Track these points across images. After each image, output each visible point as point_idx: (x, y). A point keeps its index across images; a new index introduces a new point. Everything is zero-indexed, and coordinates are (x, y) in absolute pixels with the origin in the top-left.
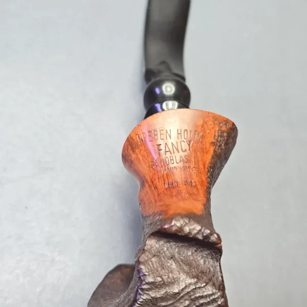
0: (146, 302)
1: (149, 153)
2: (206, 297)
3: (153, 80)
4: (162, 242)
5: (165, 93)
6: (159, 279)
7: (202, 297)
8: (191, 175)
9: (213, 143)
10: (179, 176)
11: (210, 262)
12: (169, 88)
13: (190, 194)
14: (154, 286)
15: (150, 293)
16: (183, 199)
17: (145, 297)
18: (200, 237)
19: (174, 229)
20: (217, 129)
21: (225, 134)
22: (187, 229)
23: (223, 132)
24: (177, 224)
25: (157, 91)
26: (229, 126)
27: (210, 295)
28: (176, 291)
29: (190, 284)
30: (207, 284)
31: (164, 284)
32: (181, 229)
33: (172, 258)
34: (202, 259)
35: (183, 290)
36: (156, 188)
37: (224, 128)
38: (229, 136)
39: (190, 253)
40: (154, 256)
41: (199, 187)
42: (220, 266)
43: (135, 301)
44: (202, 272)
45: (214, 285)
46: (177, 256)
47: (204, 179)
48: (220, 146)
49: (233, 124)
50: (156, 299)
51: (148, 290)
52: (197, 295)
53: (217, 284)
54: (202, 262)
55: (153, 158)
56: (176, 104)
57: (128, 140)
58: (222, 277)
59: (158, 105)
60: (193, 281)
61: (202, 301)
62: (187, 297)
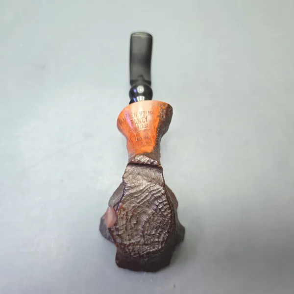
0: (128, 195)
1: (128, 125)
2: (156, 190)
3: (134, 85)
4: (133, 168)
5: (139, 92)
6: (133, 184)
7: (154, 190)
8: (148, 134)
9: (159, 116)
10: (142, 135)
11: (158, 174)
12: (141, 89)
13: (147, 143)
14: (131, 188)
15: (129, 191)
16: (144, 146)
17: (127, 193)
18: (149, 163)
19: (136, 161)
20: (160, 108)
21: (165, 111)
22: (142, 160)
23: (163, 109)
24: (138, 158)
25: (135, 91)
26: (166, 106)
27: (157, 189)
28: (141, 189)
29: (148, 185)
30: (156, 184)
31: (135, 187)
32: (139, 161)
33: (138, 174)
34: (153, 173)
35: (144, 188)
36: (132, 142)
37: (163, 108)
38: (167, 112)
39: (147, 171)
40: (130, 174)
41: (152, 139)
42: (163, 175)
43: (123, 195)
44: (153, 179)
45: (159, 184)
46: (141, 173)
47: (155, 134)
48: (163, 117)
49: (169, 105)
50: (132, 194)
51: (128, 190)
52: (152, 190)
53: (161, 183)
54: (153, 174)
55: (130, 128)
56: (144, 97)
57: (118, 120)
58: (164, 180)
59: (135, 99)
60: (149, 183)
61: (154, 192)
62: (147, 191)
